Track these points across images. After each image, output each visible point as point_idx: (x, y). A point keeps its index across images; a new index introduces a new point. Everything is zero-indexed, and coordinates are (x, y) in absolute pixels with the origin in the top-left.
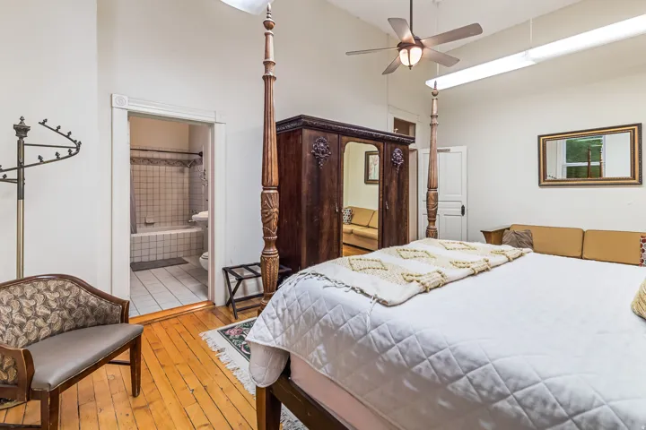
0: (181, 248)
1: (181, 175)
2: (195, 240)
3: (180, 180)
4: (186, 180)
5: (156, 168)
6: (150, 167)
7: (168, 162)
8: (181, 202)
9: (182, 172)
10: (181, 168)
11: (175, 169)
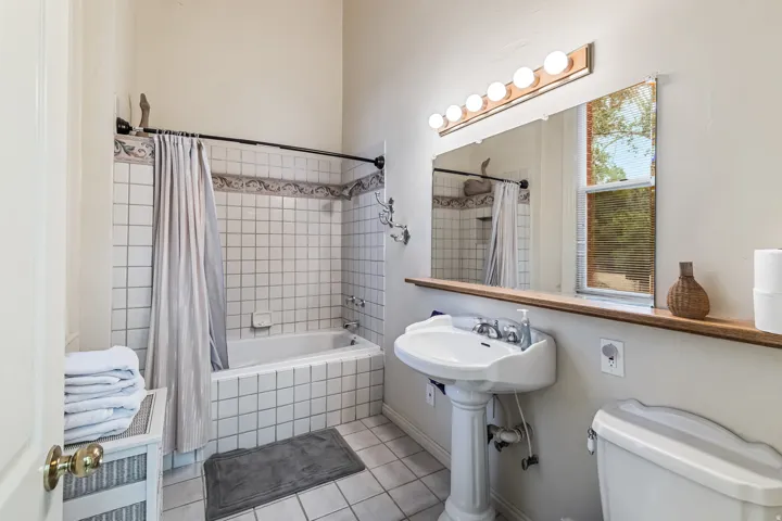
0: (335, 403)
1: (324, 217)
2: (365, 380)
3: (324, 229)
4: (337, 230)
5: (276, 200)
6: (263, 199)
7: (299, 188)
8: (325, 277)
9: (329, 210)
10: (326, 201)
11: (315, 203)
